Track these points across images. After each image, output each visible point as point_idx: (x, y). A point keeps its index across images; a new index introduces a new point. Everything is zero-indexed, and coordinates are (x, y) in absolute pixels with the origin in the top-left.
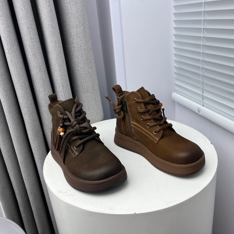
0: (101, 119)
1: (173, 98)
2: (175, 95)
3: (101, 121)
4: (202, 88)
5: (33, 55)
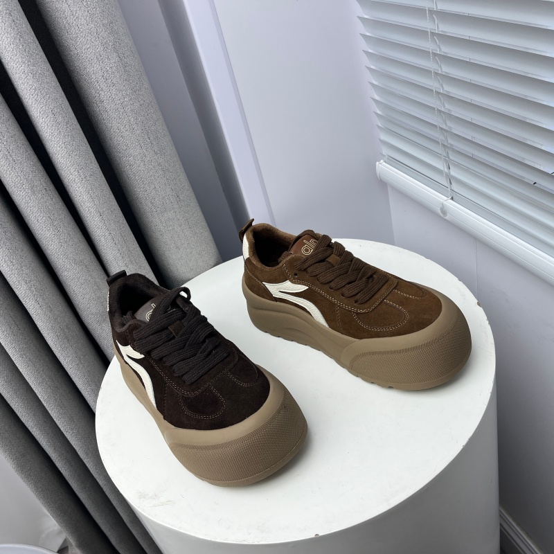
0: (212, 262)
1: (378, 176)
2: (383, 168)
3: (215, 266)
4: (445, 159)
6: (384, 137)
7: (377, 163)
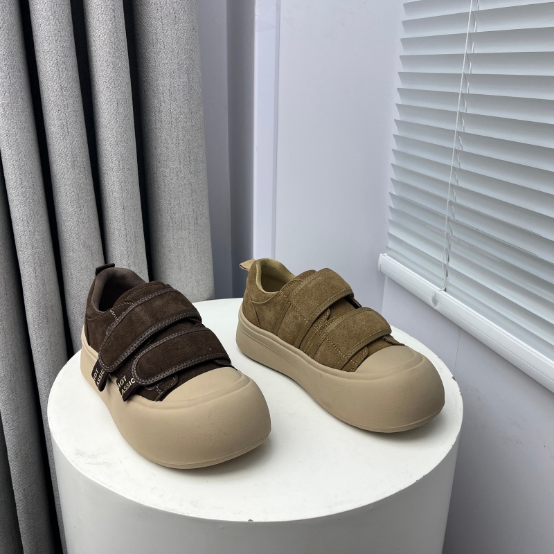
1: (379, 266)
2: (386, 260)
4: (447, 250)
5: (62, 127)
6: (393, 231)
7: (381, 255)
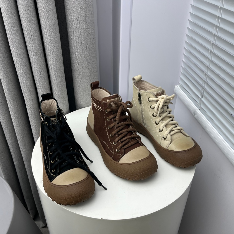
1: (175, 91)
4: (202, 93)
6: (182, 77)
7: (176, 86)
